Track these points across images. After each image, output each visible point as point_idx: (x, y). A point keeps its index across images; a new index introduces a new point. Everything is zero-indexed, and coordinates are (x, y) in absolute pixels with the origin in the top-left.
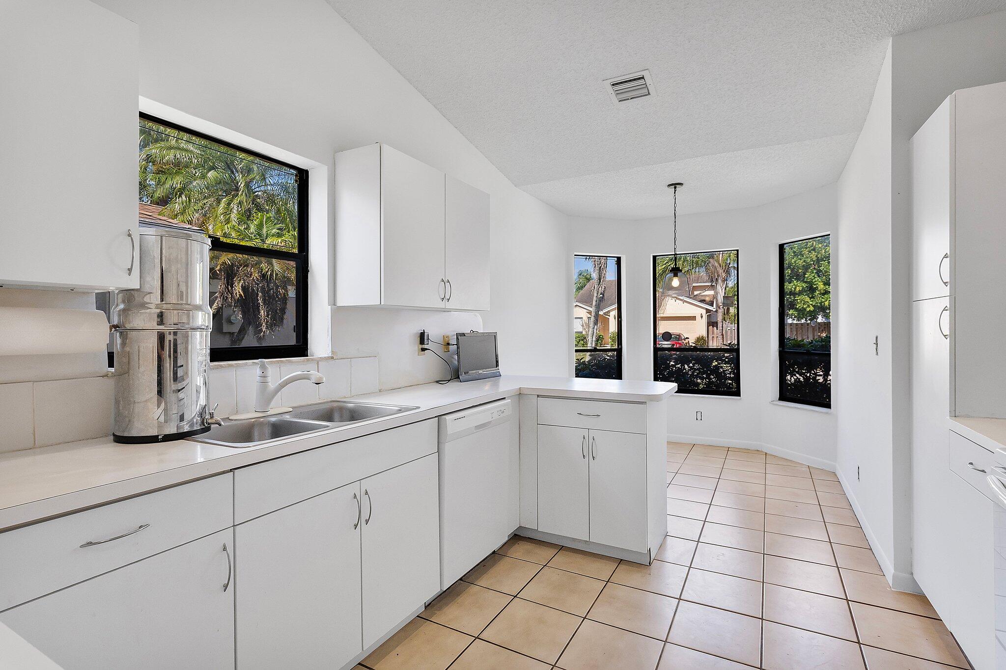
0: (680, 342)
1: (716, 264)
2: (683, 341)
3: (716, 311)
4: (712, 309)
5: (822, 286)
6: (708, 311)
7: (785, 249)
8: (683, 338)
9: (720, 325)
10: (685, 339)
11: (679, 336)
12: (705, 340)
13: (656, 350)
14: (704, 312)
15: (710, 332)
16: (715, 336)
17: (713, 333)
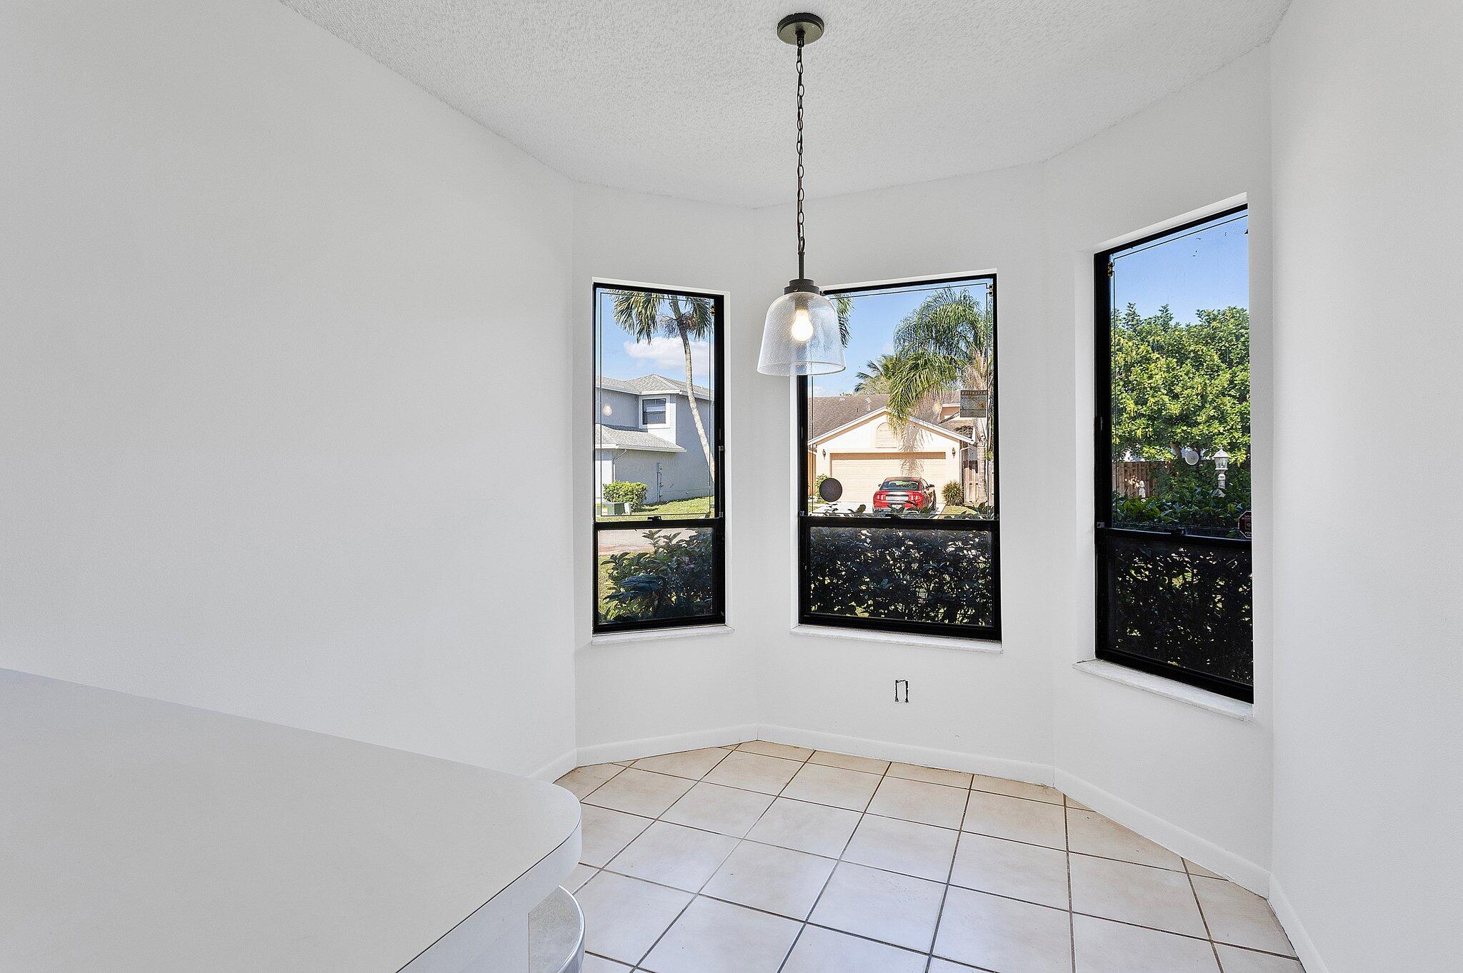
0: (920, 492)
1: (976, 373)
2: (925, 490)
3: (976, 445)
4: (969, 442)
5: (1132, 406)
6: (963, 444)
7: (1111, 266)
8: (925, 485)
9: (981, 466)
10: (928, 488)
11: (919, 482)
12: (958, 489)
13: (806, 523)
14: (957, 446)
15: (967, 477)
16: (974, 482)
17: (971, 479)
